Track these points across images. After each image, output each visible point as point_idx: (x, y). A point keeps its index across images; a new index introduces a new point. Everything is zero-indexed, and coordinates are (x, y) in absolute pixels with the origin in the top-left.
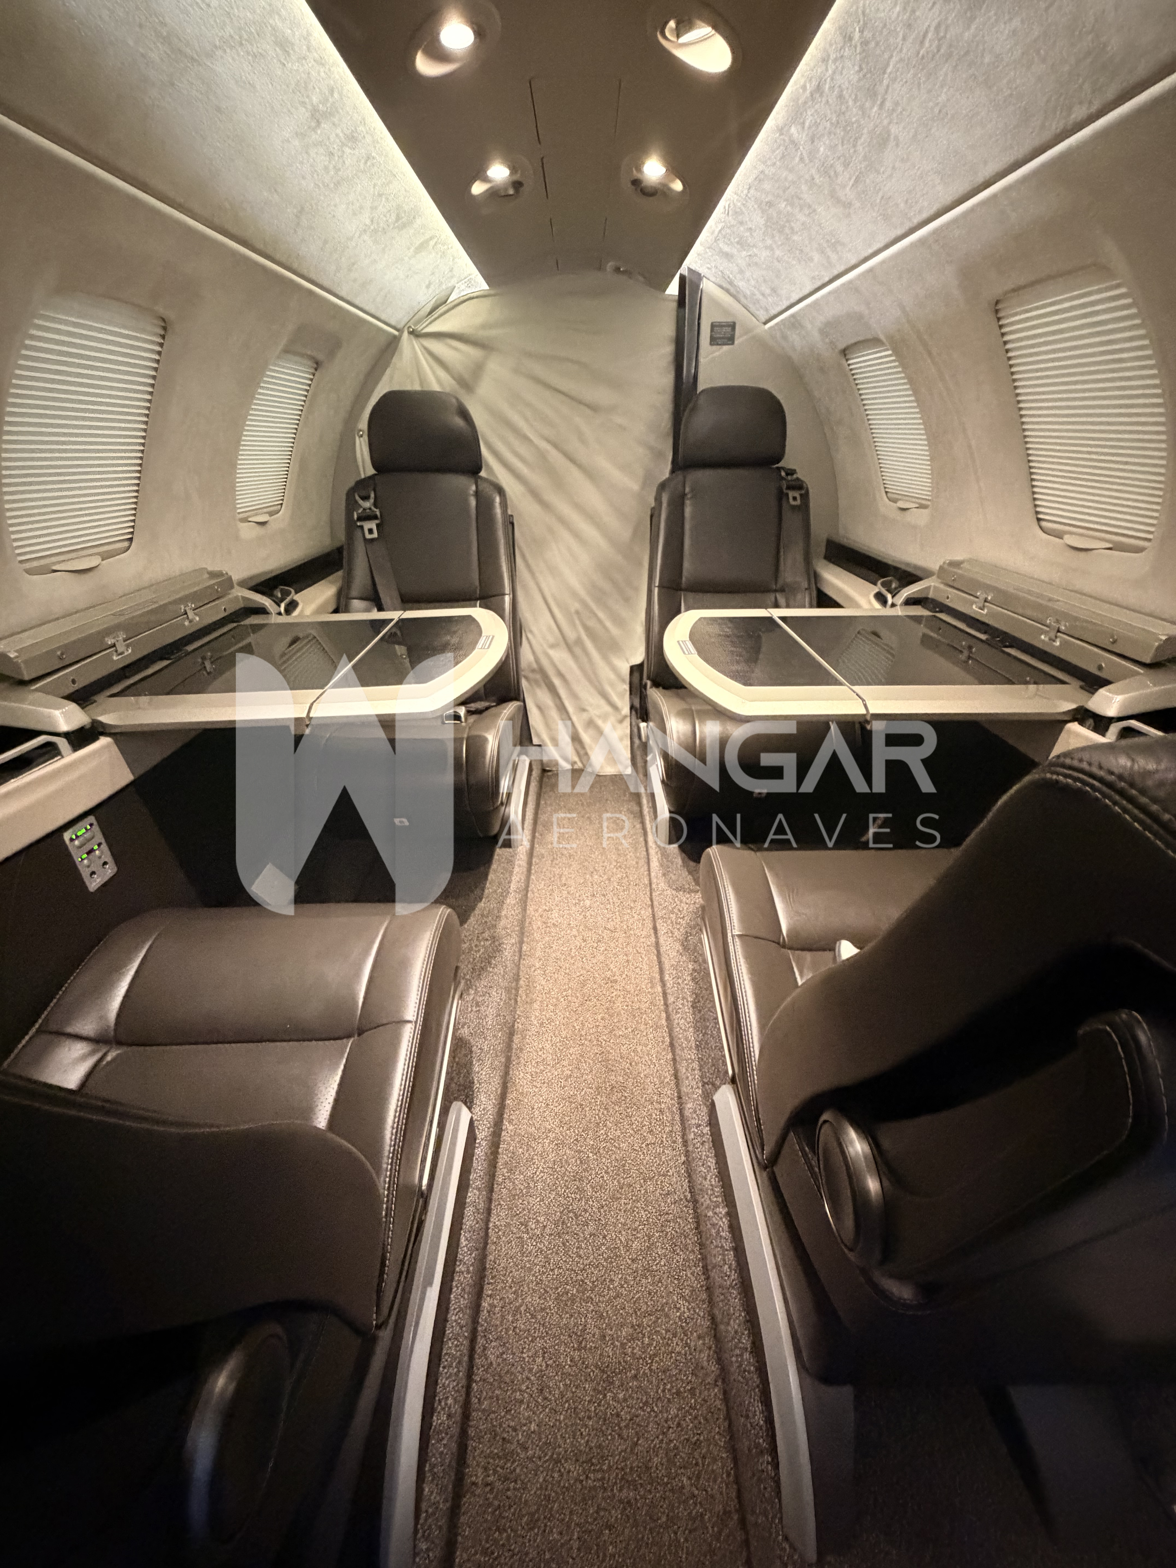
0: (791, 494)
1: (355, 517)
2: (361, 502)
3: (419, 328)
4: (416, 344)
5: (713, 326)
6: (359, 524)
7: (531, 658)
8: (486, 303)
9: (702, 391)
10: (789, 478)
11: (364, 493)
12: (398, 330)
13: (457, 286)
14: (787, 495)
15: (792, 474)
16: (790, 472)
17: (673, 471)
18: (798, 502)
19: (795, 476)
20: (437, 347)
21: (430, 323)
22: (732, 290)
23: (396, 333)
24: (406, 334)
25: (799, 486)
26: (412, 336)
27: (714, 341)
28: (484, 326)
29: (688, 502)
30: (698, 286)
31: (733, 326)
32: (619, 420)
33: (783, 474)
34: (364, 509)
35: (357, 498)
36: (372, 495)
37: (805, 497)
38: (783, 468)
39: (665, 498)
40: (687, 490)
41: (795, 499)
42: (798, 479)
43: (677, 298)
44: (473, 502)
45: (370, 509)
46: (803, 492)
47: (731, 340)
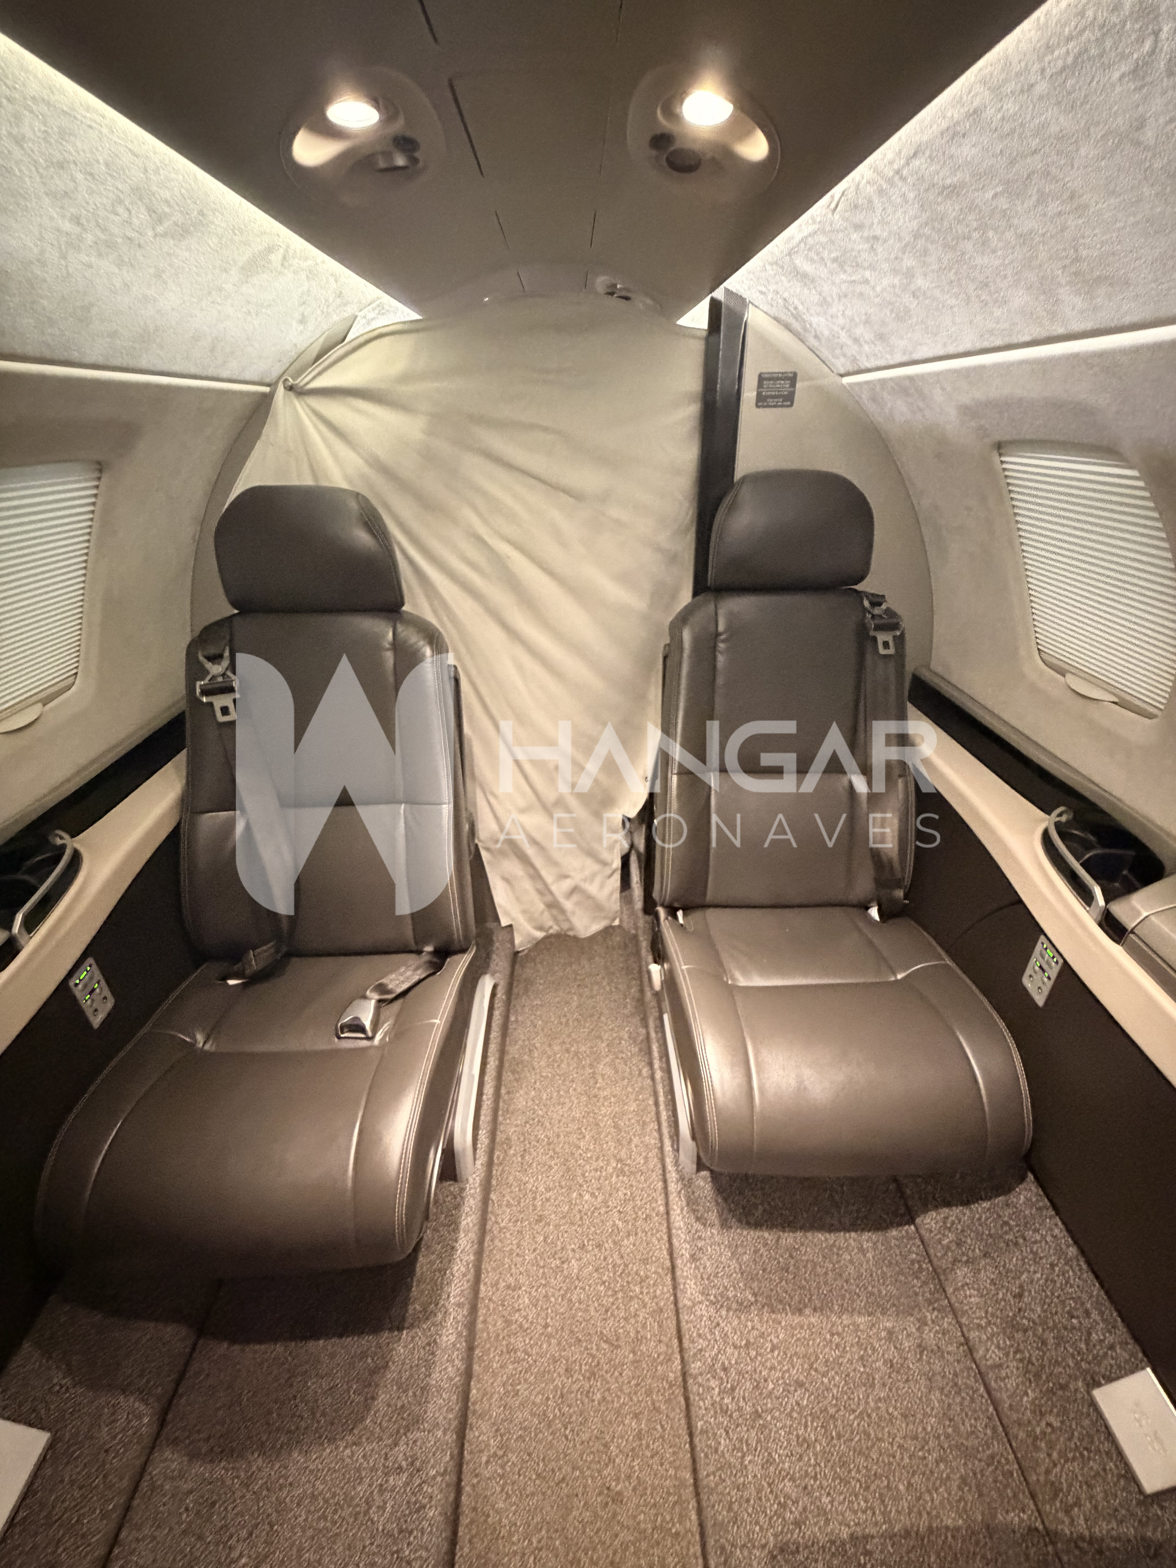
0: (881, 637)
1: (198, 691)
2: (208, 665)
3: (301, 381)
4: (299, 405)
5: (761, 379)
6: (204, 700)
7: (494, 827)
8: (406, 344)
9: (744, 479)
10: (877, 611)
11: (212, 651)
12: (268, 385)
13: (360, 314)
14: (875, 639)
15: (880, 604)
16: (877, 599)
17: (695, 594)
18: (891, 651)
19: (884, 607)
20: (334, 410)
21: (320, 374)
22: (797, 326)
23: (267, 389)
24: (281, 390)
25: (891, 623)
26: (291, 394)
27: (761, 401)
28: (405, 378)
29: (721, 646)
30: (741, 317)
31: (793, 379)
32: (615, 512)
33: (866, 603)
34: (214, 677)
35: (201, 658)
36: (227, 654)
37: (900, 641)
38: (867, 595)
39: (687, 636)
40: (721, 628)
41: (886, 645)
42: (888, 611)
43: (704, 334)
44: (389, 657)
45: (224, 675)
46: (898, 633)
47: (788, 399)
